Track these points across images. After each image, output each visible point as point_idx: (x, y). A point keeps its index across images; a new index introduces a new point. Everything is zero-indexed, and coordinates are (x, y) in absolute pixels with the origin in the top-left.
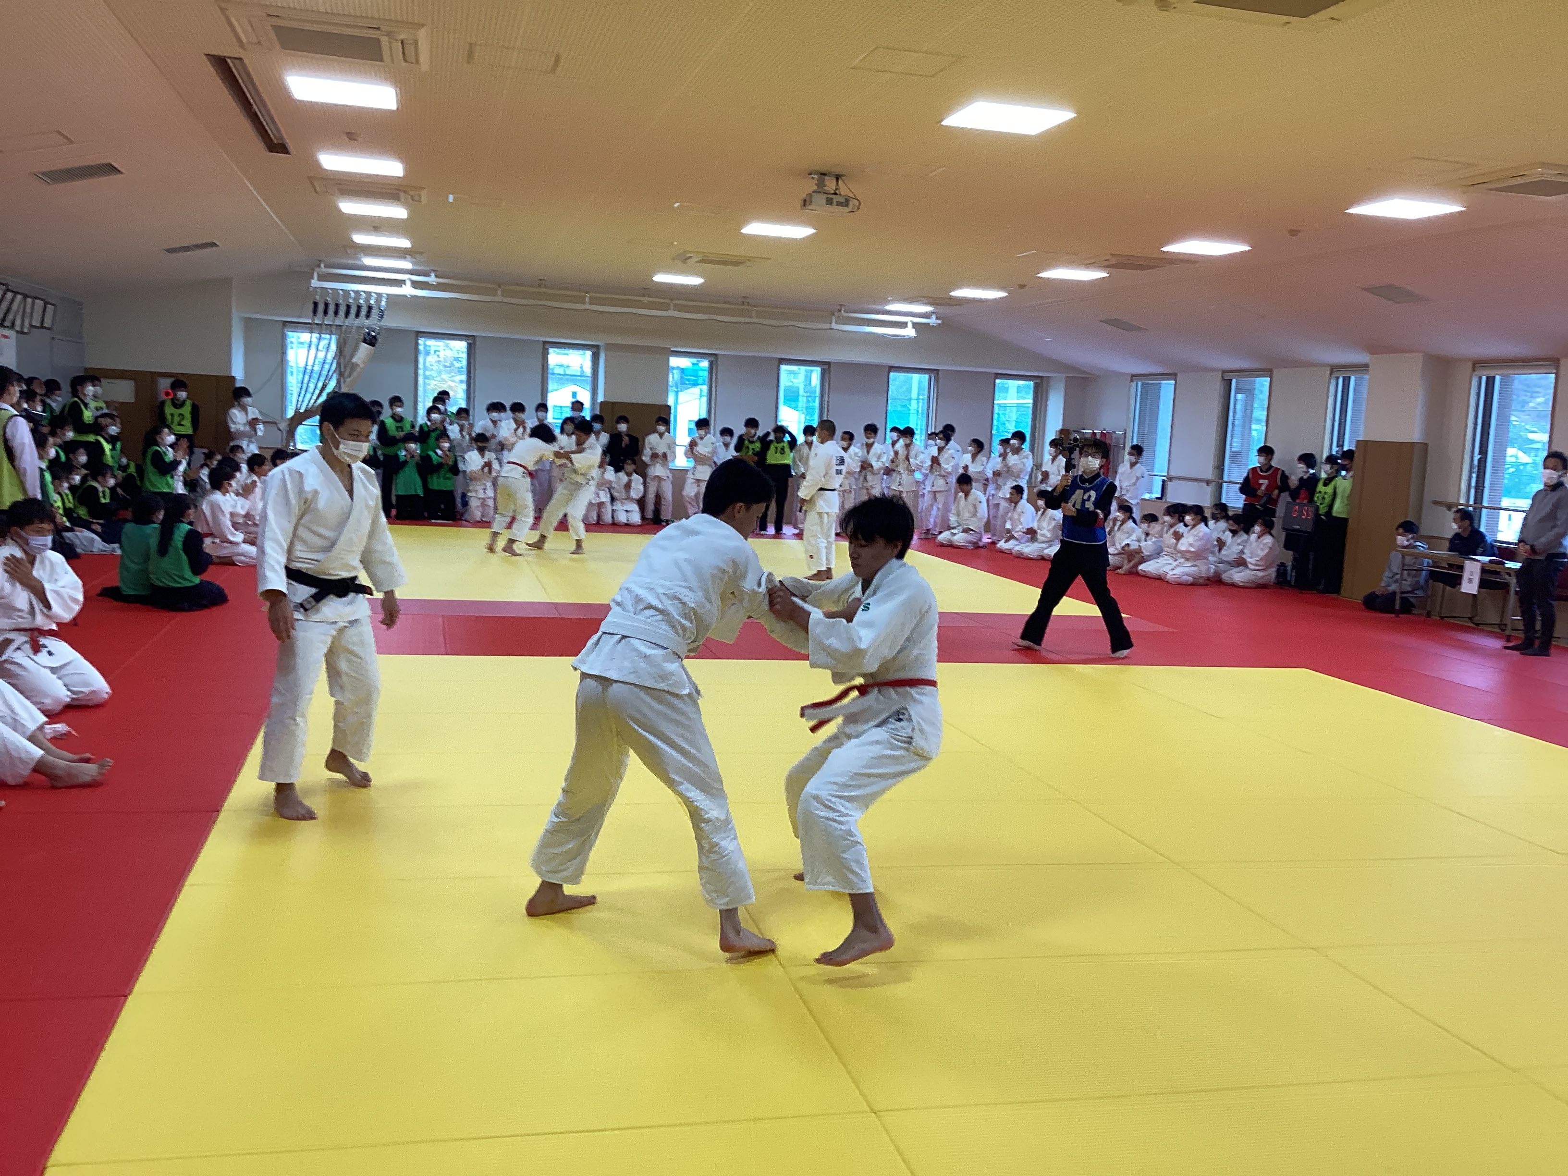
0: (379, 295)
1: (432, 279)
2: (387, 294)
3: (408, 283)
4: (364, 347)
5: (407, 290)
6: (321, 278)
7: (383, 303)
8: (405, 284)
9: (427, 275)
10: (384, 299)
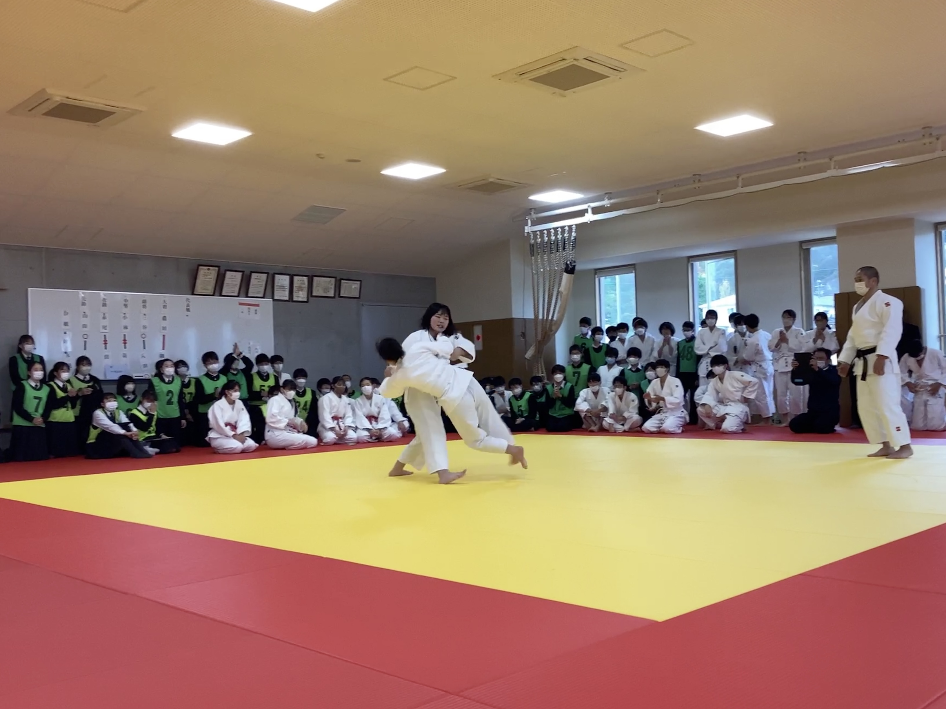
0: (570, 227)
1: (606, 203)
2: (576, 225)
3: (590, 211)
4: (565, 275)
5: (589, 217)
6: (533, 224)
7: (574, 234)
8: (587, 212)
9: (603, 200)
10: (574, 230)
